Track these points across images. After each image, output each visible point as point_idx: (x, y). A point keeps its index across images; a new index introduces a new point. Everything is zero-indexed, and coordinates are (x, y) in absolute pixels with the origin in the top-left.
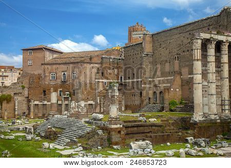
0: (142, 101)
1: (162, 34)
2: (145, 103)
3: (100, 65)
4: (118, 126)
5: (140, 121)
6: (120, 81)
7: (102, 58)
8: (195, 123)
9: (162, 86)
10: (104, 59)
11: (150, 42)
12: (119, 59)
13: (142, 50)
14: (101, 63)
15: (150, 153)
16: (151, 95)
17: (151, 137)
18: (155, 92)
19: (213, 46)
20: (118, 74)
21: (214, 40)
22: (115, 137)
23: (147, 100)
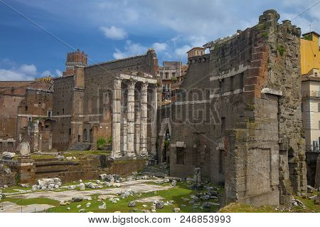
0: (71, 139)
1: (95, 68)
2: (73, 141)
3: (24, 98)
4: (29, 164)
5: (57, 159)
6: (47, 116)
7: (27, 90)
8: (112, 161)
9: (92, 123)
10: (29, 92)
11: (82, 76)
12: (48, 92)
13: (73, 83)
14: (26, 96)
15: (54, 187)
16: (81, 133)
17: (64, 175)
18: (85, 130)
19: (133, 87)
20: (46, 108)
21: (134, 81)
22: (24, 176)
23: (77, 139)
